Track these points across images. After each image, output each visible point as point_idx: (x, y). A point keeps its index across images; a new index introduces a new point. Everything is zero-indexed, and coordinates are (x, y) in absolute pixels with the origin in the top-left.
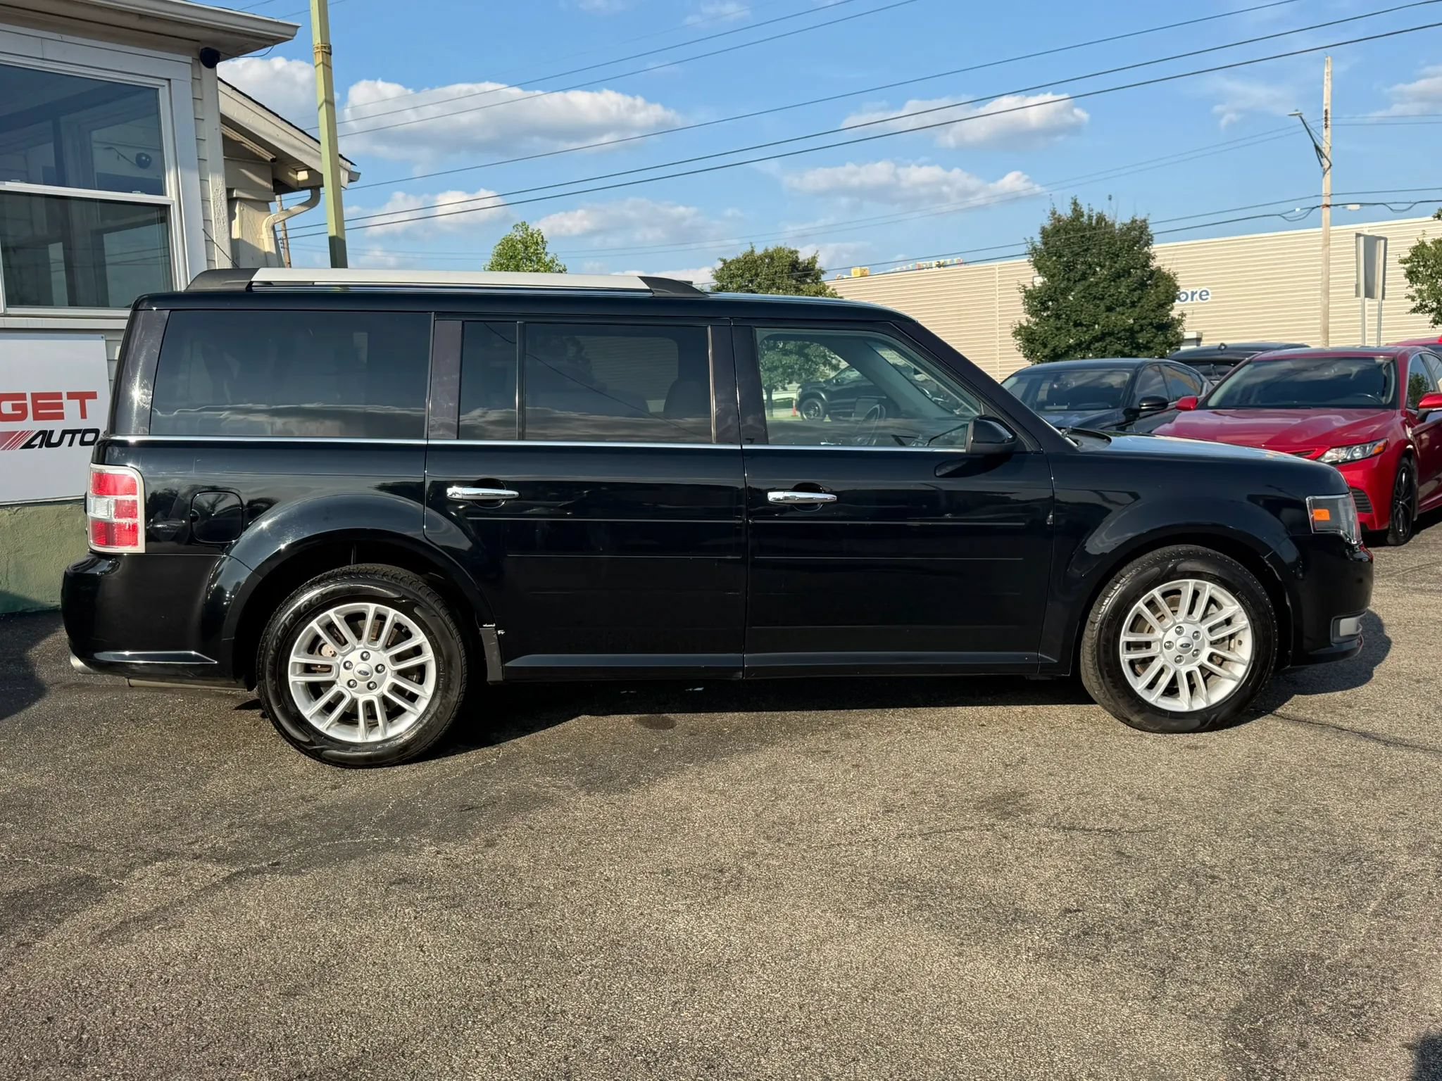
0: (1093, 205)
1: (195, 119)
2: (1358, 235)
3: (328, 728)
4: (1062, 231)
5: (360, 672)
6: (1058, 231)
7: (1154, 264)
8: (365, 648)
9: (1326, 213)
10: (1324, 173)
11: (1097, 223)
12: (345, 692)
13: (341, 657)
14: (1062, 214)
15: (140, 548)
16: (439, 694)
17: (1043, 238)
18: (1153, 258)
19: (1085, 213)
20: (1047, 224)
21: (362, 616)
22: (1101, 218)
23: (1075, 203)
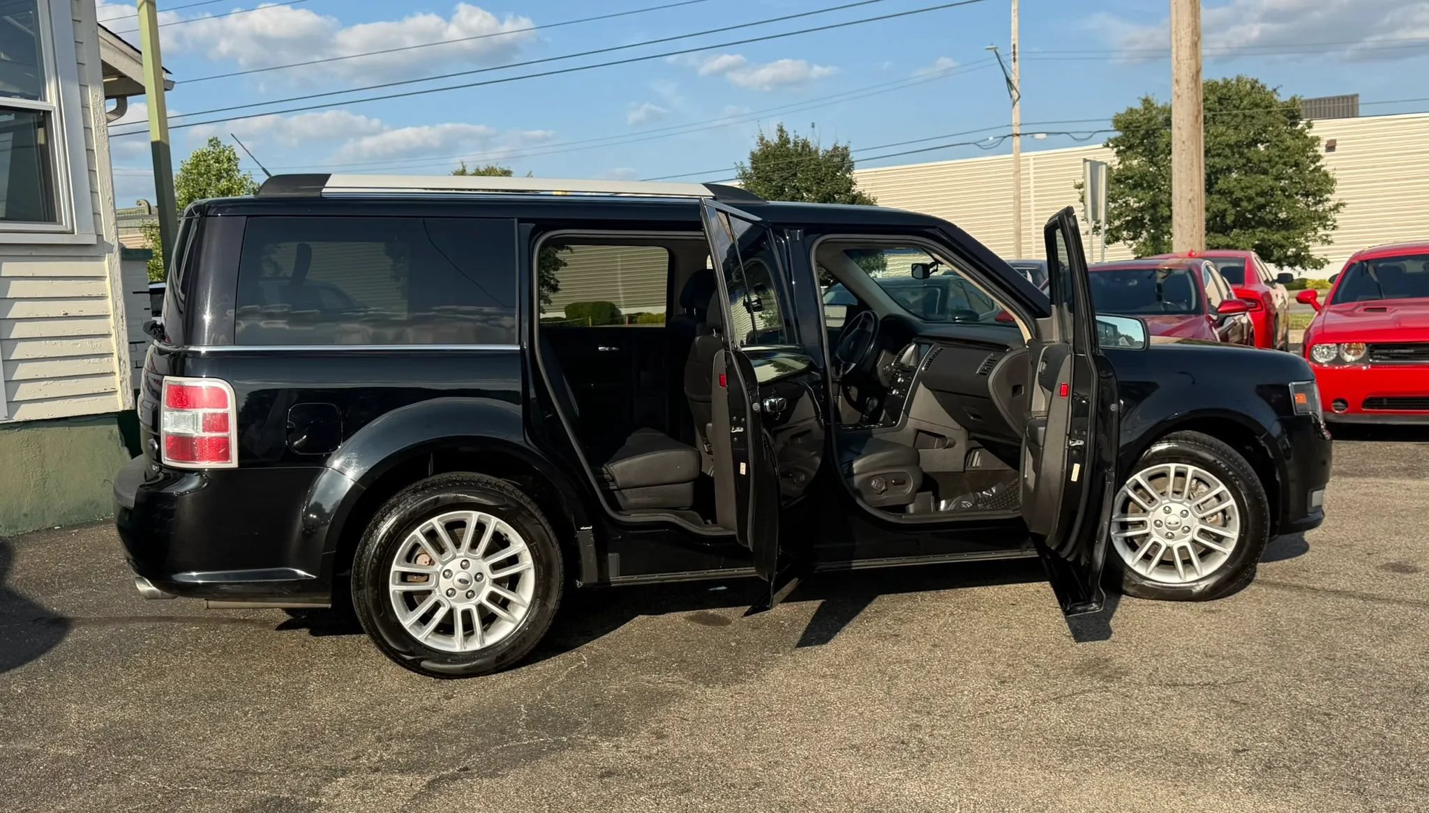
0: (798, 131)
1: (73, 20)
2: (1085, 160)
3: (426, 639)
4: (770, 156)
5: (460, 581)
6: (767, 156)
7: (856, 189)
8: (466, 556)
9: (1017, 141)
10: (1014, 104)
11: (803, 147)
12: (443, 600)
13: (441, 566)
14: (770, 140)
15: (233, 463)
16: (538, 602)
17: (753, 163)
18: (855, 184)
19: (791, 140)
20: (756, 148)
21: (462, 524)
22: (805, 145)
23: (781, 130)
